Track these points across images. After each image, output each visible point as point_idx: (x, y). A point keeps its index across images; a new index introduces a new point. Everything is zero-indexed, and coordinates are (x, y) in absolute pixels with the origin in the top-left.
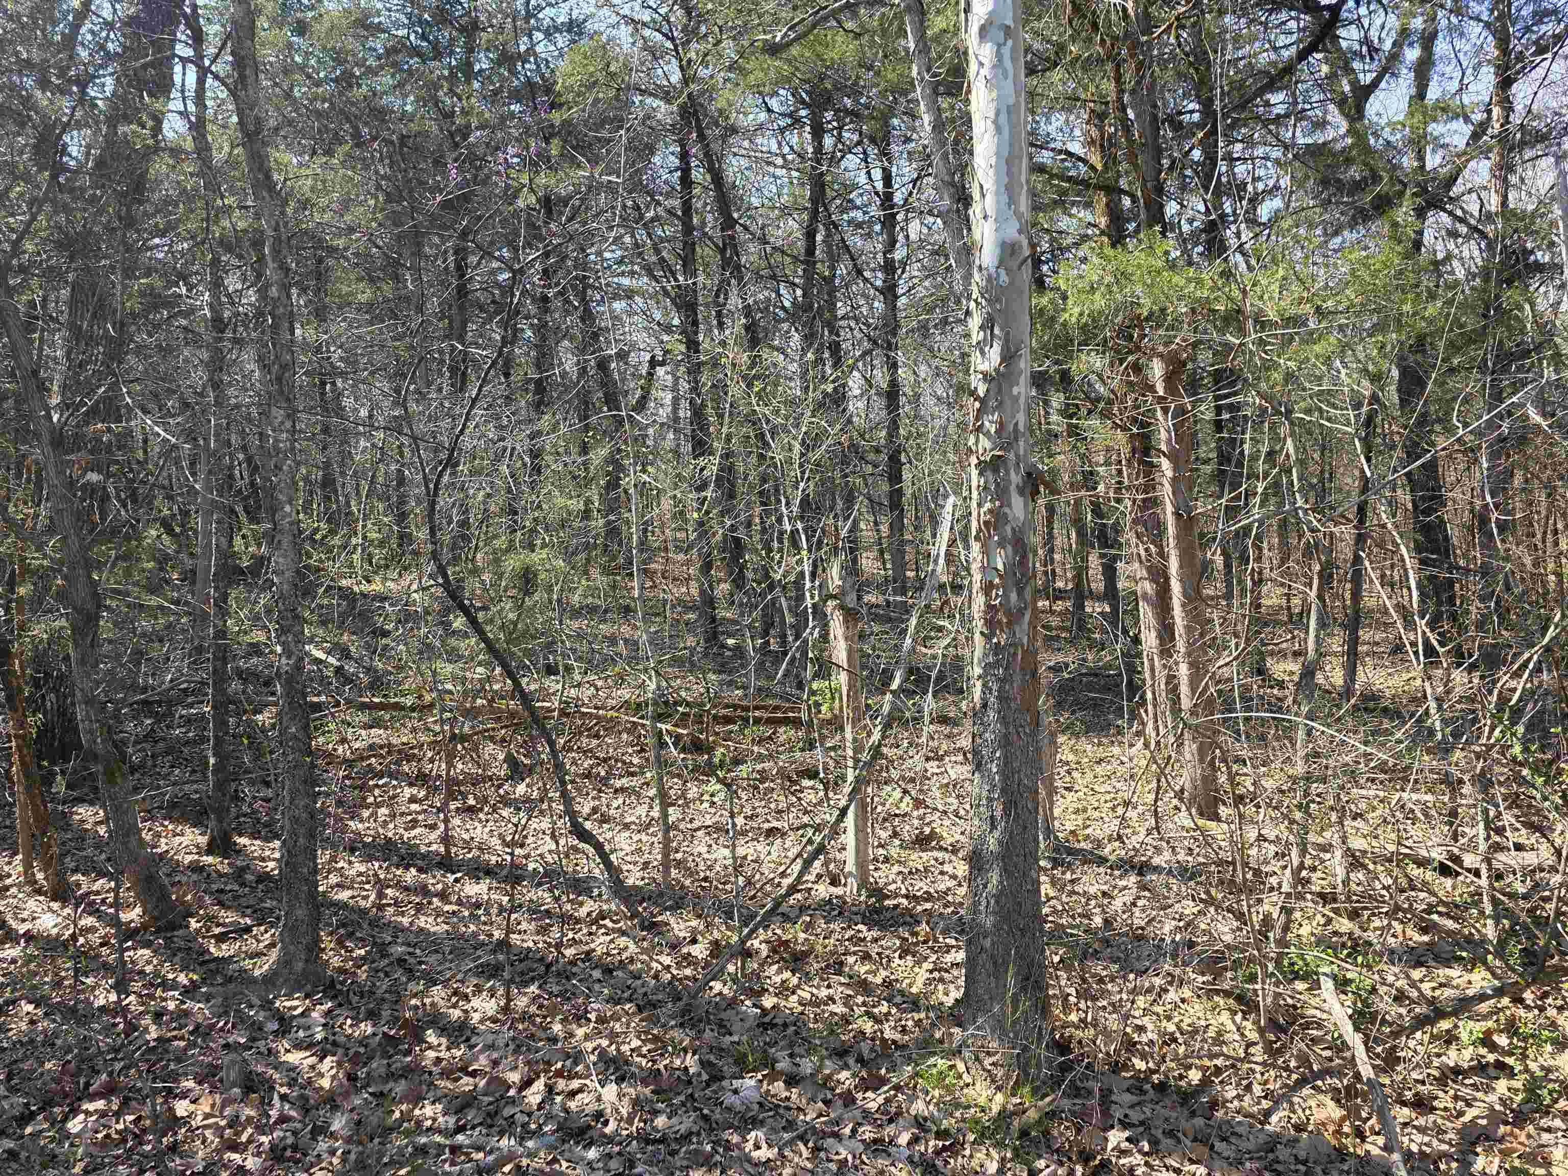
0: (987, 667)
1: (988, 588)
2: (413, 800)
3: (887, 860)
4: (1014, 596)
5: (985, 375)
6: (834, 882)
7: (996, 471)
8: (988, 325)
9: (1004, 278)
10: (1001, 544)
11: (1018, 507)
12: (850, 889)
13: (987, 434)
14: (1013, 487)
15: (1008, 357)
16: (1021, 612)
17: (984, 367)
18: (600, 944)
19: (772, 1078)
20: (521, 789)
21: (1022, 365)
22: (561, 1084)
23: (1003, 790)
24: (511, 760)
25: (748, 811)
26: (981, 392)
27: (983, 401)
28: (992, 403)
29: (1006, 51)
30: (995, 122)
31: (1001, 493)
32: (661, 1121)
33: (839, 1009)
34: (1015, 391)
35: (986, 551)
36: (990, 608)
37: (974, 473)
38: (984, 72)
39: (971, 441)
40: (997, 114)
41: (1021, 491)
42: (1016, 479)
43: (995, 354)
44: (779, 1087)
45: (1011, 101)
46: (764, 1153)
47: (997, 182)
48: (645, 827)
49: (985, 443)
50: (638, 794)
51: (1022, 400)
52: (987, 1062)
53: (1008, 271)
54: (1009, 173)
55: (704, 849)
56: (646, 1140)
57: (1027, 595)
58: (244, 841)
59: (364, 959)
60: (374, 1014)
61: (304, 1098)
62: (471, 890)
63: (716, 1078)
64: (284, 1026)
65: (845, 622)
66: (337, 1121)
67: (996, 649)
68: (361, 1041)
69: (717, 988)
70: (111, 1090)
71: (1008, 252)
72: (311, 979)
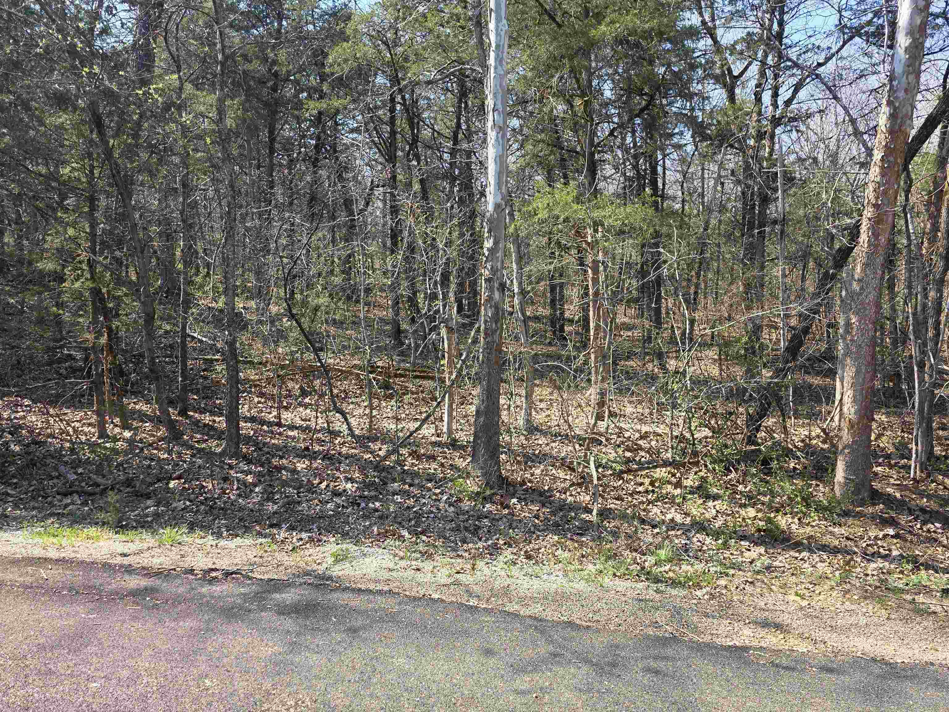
0: (484, 349)
1: (486, 322)
2: (259, 402)
3: (462, 430)
4: (494, 326)
5: (488, 248)
6: (438, 436)
7: (490, 282)
8: (490, 231)
9: (495, 215)
10: (491, 307)
11: (497, 295)
12: (444, 439)
13: (488, 269)
14: (496, 288)
15: (496, 243)
16: (496, 331)
17: (488, 246)
18: (344, 450)
19: (404, 484)
20: (307, 400)
21: (501, 246)
22: (332, 484)
23: (487, 391)
24: (301, 388)
25: (407, 412)
26: (486, 255)
27: (487, 258)
28: (490, 259)
29: (500, 135)
30: (495, 160)
31: (491, 289)
32: (366, 493)
33: (432, 471)
34: (498, 255)
35: (485, 309)
36: (486, 329)
37: (483, 282)
38: (492, 141)
39: (483, 271)
40: (496, 157)
41: (498, 289)
42: (496, 285)
43: (491, 241)
44: (407, 487)
45: (501, 153)
46: (399, 500)
47: (495, 181)
48: (361, 417)
49: (487, 272)
50: (359, 405)
51: (500, 258)
52: (477, 480)
53: (497, 213)
54: (499, 178)
55: (386, 425)
56: (360, 497)
57: (499, 325)
58: (191, 413)
59: (254, 451)
60: (262, 466)
61: (245, 484)
62: (290, 433)
63: (385, 484)
64: (231, 467)
65: (448, 333)
66: (257, 489)
67: (487, 343)
68: (259, 472)
69: (388, 463)
70: (179, 478)
71: (497, 206)
72: (237, 455)
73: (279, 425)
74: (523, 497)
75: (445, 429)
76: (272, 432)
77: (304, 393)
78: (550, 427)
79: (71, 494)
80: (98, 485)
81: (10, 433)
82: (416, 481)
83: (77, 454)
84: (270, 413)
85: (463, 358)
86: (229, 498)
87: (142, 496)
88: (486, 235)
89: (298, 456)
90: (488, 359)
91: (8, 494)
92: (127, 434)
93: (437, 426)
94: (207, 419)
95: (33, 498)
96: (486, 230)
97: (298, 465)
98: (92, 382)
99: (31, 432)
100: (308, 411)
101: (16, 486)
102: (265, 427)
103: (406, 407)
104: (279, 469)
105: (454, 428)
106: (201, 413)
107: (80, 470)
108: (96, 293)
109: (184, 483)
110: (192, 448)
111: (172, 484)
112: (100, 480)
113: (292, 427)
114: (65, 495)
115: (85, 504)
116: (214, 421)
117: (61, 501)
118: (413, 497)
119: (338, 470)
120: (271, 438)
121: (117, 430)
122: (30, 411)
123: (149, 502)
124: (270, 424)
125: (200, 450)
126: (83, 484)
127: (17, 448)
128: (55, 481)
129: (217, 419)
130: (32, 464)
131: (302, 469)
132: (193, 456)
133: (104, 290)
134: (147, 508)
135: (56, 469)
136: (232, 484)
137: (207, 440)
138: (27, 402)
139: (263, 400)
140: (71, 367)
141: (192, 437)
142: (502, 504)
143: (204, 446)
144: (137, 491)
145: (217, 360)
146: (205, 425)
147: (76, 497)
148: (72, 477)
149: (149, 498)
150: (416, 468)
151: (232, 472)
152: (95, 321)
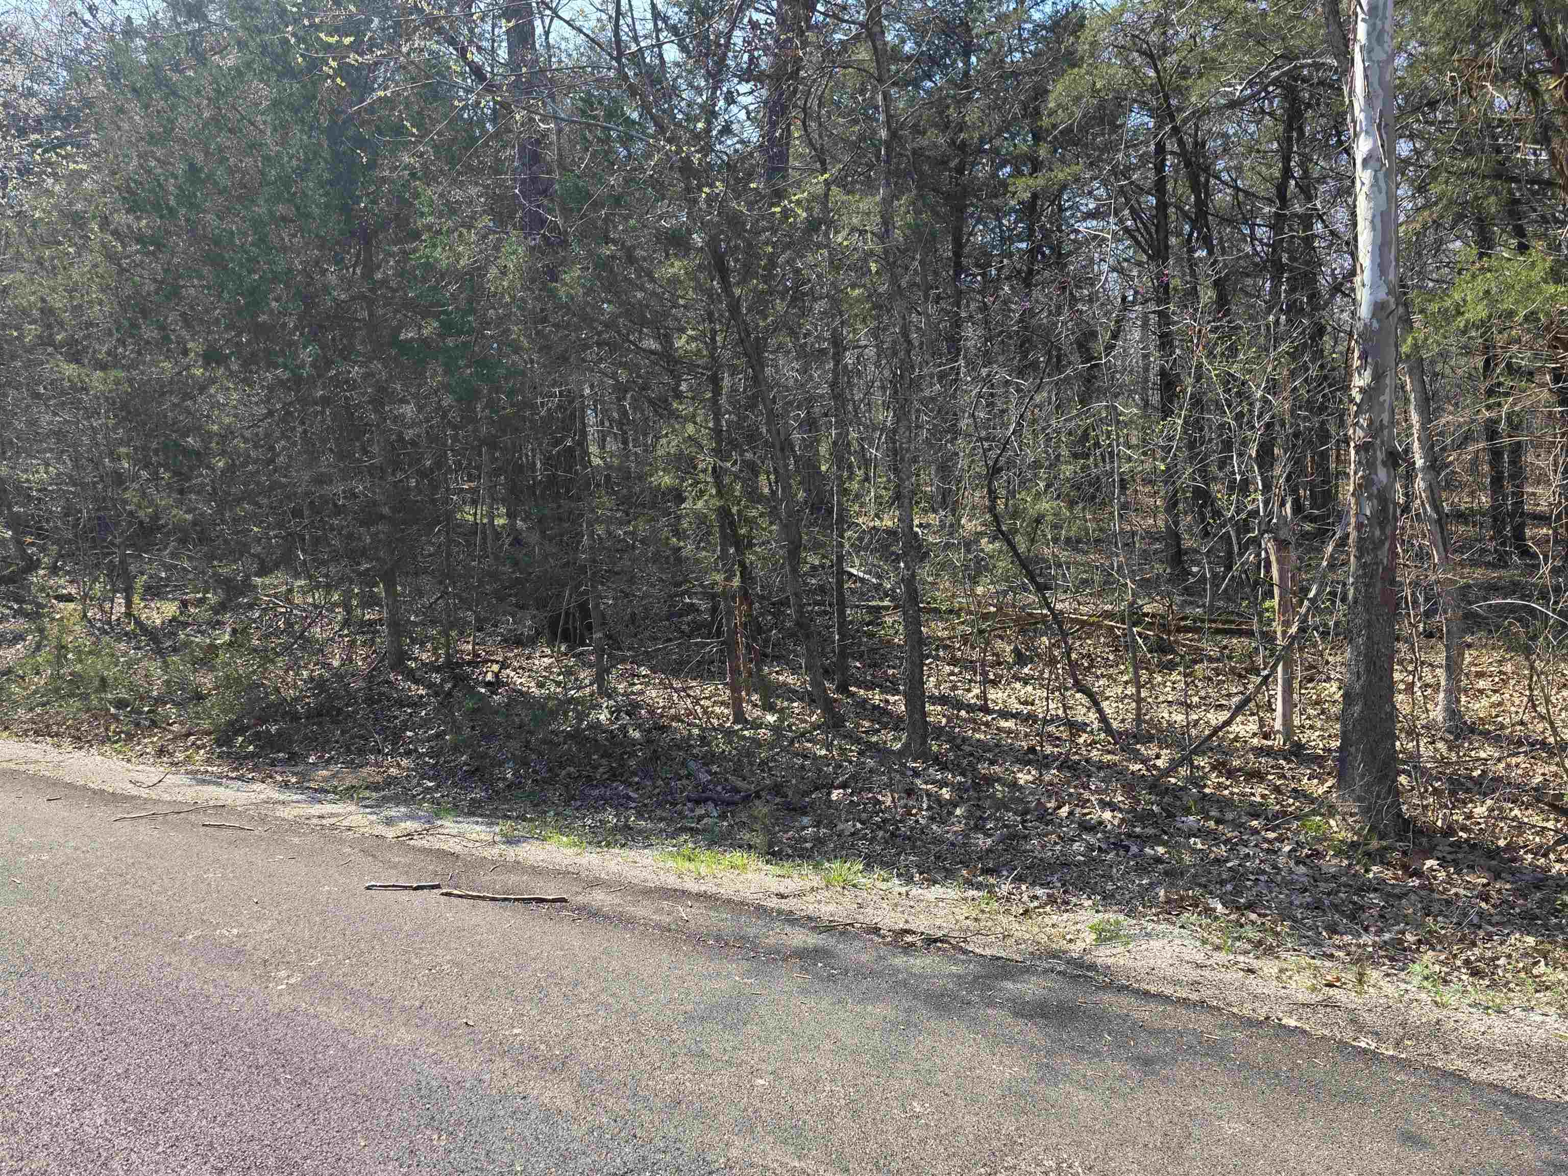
0: (1357, 578)
1: (1359, 527)
2: (951, 673)
3: (1311, 727)
4: (1377, 533)
5: (1361, 388)
6: (1266, 736)
7: (1367, 451)
8: (1364, 356)
9: (1376, 325)
10: (1368, 498)
11: (1382, 474)
12: (1278, 742)
13: (1361, 427)
14: (1379, 462)
15: (1377, 376)
16: (1382, 542)
17: (1361, 383)
18: (1095, 755)
19: (1207, 818)
20: (1026, 671)
21: (1388, 381)
22: (1078, 810)
23: (1366, 656)
25: (1203, 693)
26: (1358, 400)
27: (1358, 406)
28: (1366, 407)
29: (1381, 175)
30: (1372, 222)
31: (1370, 465)
32: (1138, 830)
33: (1259, 799)
34: (1382, 399)
35: (1358, 503)
36: (1360, 539)
37: (1353, 452)
38: (1365, 189)
39: (1351, 432)
40: (1374, 216)
41: (1384, 464)
42: (1380, 455)
43: (1367, 374)
44: (1212, 824)
45: (1384, 208)
46: (1199, 846)
47: (1372, 261)
48: (1119, 700)
49: (1360, 433)
50: (1115, 681)
51: (1387, 405)
52: (1350, 820)
53: (1379, 321)
54: (1381, 256)
55: (1166, 715)
56: (1129, 836)
57: (1388, 531)
58: (853, 689)
59: (950, 749)
60: (963, 774)
61: (939, 800)
62: (1004, 724)
63: (1171, 816)
64: (916, 774)
65: (1278, 550)
66: (958, 812)
67: (1364, 566)
68: (960, 783)
69: (1173, 780)
70: (844, 786)
71: (1379, 308)
72: (924, 755)
73: (986, 710)
74: (1449, 857)
75: (1278, 725)
76: (974, 721)
77: (1021, 659)
78: (1502, 727)
79: (706, 800)
80: (738, 791)
81: (628, 713)
82: (1229, 816)
83: (709, 744)
84: (969, 690)
85: (1311, 595)
86: (917, 821)
87: (794, 810)
88: (1356, 363)
89: (1018, 761)
90: (1369, 597)
91: (629, 798)
92: (771, 718)
93: (1261, 720)
94: (876, 697)
95: (660, 805)
96: (1356, 354)
97: (1019, 775)
98: (723, 643)
99: (651, 712)
100: (1029, 688)
101: (638, 787)
102: (963, 713)
103: (1200, 684)
104: (990, 780)
105: (1297, 722)
106: (867, 688)
107: (715, 768)
108: (724, 513)
109: (852, 794)
110: (858, 741)
111: (835, 795)
112: (740, 784)
113: (1005, 714)
114: (698, 802)
115: (723, 816)
116: (887, 701)
117: (692, 811)
118: (1225, 843)
119: (1086, 787)
120: (974, 730)
121: (757, 713)
122: (647, 684)
123: (806, 820)
124: (970, 708)
125: (871, 746)
126: (719, 788)
127: (637, 735)
128: (685, 782)
129: (892, 699)
130: (655, 756)
131: (1027, 782)
132: (861, 753)
133: (734, 510)
134: (804, 828)
135: (684, 764)
136: (919, 799)
137: (879, 731)
138: (644, 671)
139: (956, 670)
140: (694, 621)
141: (858, 725)
142: (1405, 867)
143: (874, 739)
144: (789, 803)
145: (887, 608)
146: (875, 707)
147: (710, 806)
148: (704, 777)
149: (805, 814)
150: (1226, 792)
151: (918, 782)
152: (724, 556)
